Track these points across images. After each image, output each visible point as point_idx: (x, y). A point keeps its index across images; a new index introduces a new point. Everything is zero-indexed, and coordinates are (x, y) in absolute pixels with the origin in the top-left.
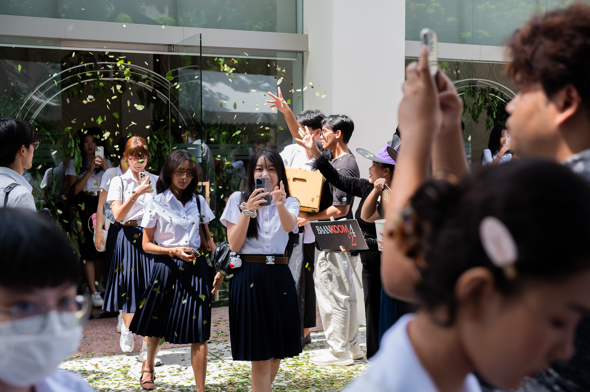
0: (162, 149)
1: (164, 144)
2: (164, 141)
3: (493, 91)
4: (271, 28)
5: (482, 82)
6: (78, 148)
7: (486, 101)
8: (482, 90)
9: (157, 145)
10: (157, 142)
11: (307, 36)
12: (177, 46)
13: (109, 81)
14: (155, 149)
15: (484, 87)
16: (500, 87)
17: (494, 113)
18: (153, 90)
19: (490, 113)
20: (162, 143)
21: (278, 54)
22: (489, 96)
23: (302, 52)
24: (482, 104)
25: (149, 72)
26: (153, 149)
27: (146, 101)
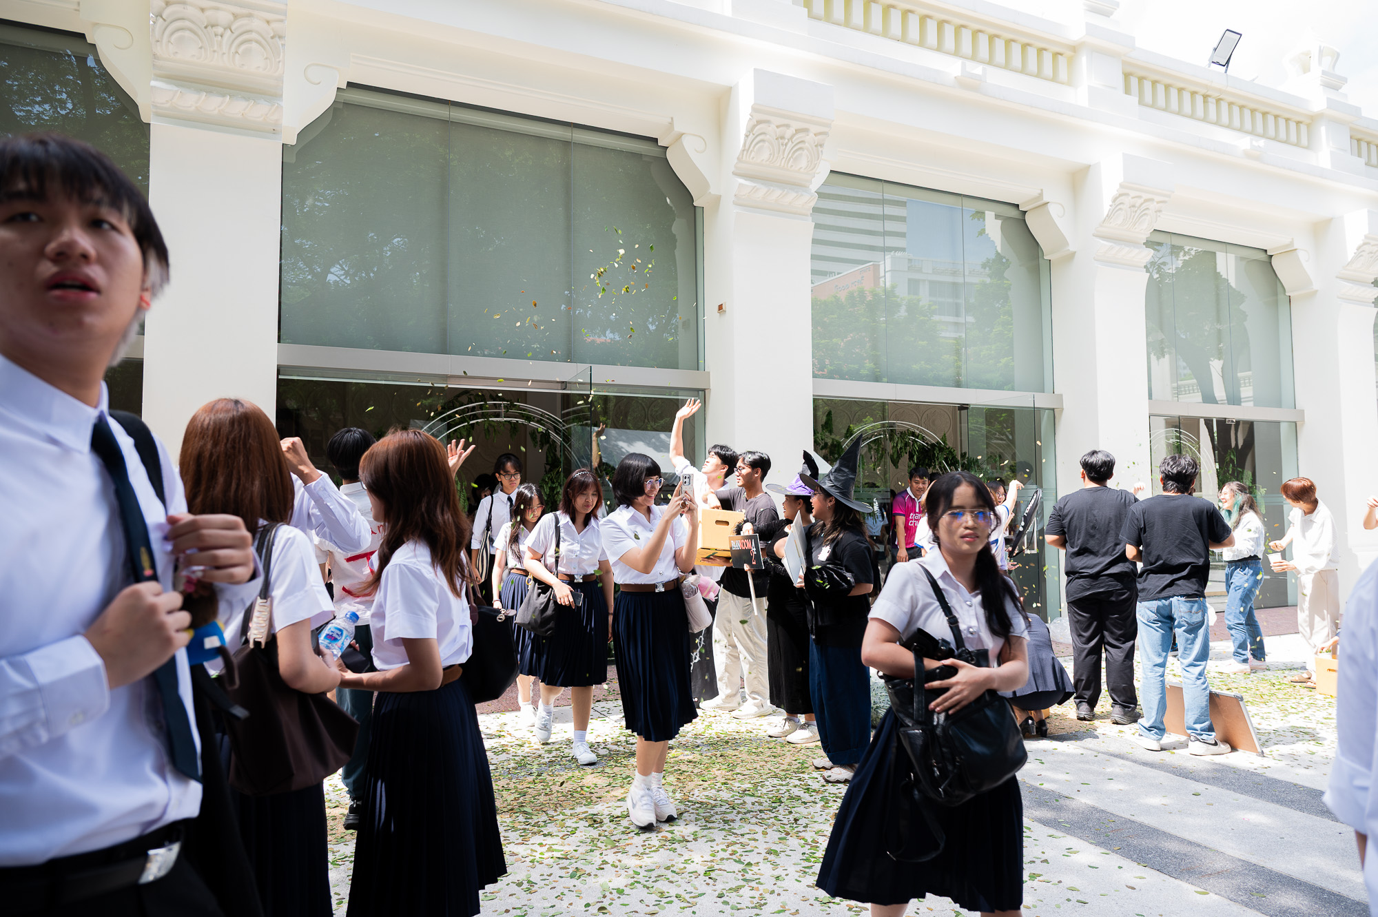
0: (555, 492)
1: (556, 487)
2: (557, 484)
3: (913, 434)
4: (674, 365)
5: (902, 424)
6: (464, 491)
7: (906, 444)
8: (901, 433)
9: (550, 488)
10: (549, 485)
11: (709, 373)
12: (570, 383)
13: (500, 422)
14: (548, 493)
15: (903, 429)
16: (922, 431)
17: (915, 457)
18: (546, 431)
19: (911, 457)
20: (554, 486)
21: (680, 393)
22: (909, 439)
23: (704, 390)
24: (901, 448)
25: (543, 412)
26: (545, 493)
27: (539, 443)
